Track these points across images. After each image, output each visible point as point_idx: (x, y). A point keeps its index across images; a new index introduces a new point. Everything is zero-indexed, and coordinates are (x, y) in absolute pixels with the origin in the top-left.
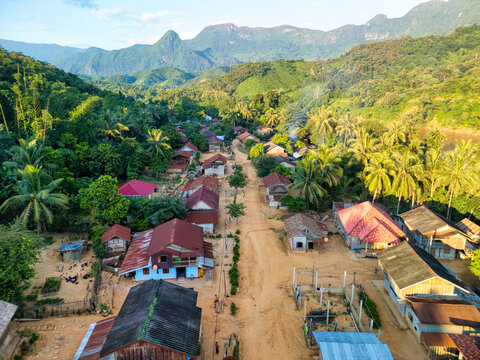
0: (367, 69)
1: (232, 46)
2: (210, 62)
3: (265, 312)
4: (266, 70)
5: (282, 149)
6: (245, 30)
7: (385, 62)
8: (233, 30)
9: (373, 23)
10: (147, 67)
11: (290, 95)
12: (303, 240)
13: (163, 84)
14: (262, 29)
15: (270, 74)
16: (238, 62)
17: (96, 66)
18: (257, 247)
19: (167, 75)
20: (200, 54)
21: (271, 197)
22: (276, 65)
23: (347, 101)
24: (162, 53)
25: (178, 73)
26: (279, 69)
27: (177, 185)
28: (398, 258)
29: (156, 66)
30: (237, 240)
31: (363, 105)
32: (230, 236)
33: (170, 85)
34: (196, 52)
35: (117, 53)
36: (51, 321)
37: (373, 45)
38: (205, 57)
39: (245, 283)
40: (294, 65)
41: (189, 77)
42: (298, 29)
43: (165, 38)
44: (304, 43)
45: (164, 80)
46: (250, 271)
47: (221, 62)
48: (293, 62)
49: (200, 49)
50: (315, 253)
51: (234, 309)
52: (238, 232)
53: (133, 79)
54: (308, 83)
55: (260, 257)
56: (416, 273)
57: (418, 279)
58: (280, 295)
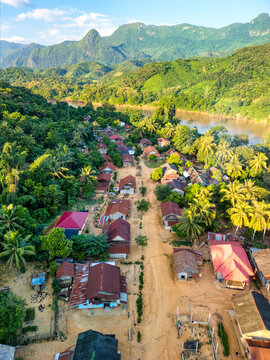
0: (248, 69)
1: (142, 42)
2: (124, 56)
3: (158, 339)
4: (167, 69)
5: (175, 172)
6: (152, 28)
7: (262, 63)
8: (142, 29)
9: (256, 21)
10: (75, 61)
11: (186, 92)
12: (185, 274)
13: (87, 76)
14: (166, 27)
15: (170, 72)
16: (146, 56)
17: (36, 60)
18: (155, 275)
19: (90, 68)
20: (115, 48)
21: (166, 222)
22: (176, 64)
23: (230, 100)
24: (86, 49)
25: (99, 67)
26: (178, 68)
27: (102, 205)
28: (245, 305)
29: (81, 60)
30: (142, 267)
31: (242, 104)
32: (137, 263)
33: (93, 76)
34: (113, 48)
35: (52, 48)
36: (32, 347)
37: (254, 48)
38: (120, 52)
39: (146, 311)
40: (189, 63)
41: (108, 70)
42: (195, 27)
43: (88, 35)
44: (198, 39)
45: (88, 72)
46: (150, 299)
47: (132, 55)
48: (189, 61)
49: (116, 44)
50: (193, 281)
51: (139, 336)
52: (143, 258)
53: (64, 72)
54: (200, 80)
55: (156, 285)
56: (254, 323)
57: (254, 329)
58: (168, 323)
